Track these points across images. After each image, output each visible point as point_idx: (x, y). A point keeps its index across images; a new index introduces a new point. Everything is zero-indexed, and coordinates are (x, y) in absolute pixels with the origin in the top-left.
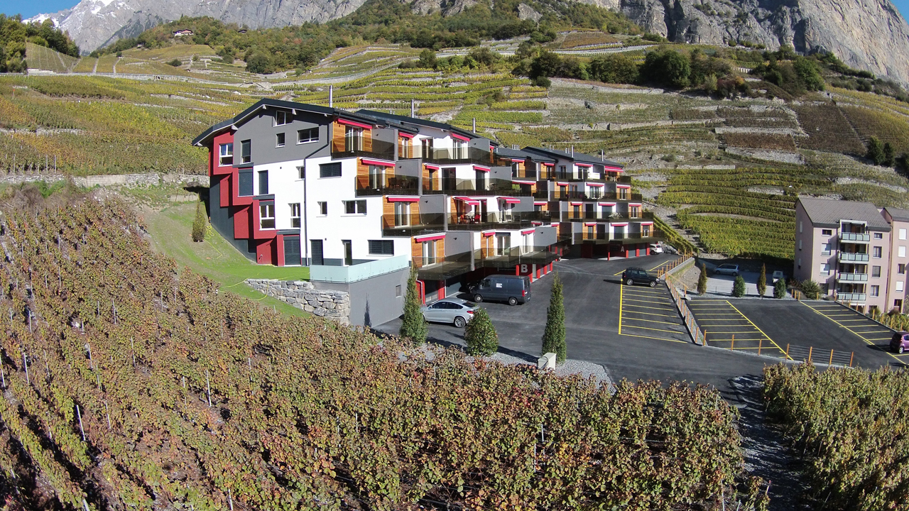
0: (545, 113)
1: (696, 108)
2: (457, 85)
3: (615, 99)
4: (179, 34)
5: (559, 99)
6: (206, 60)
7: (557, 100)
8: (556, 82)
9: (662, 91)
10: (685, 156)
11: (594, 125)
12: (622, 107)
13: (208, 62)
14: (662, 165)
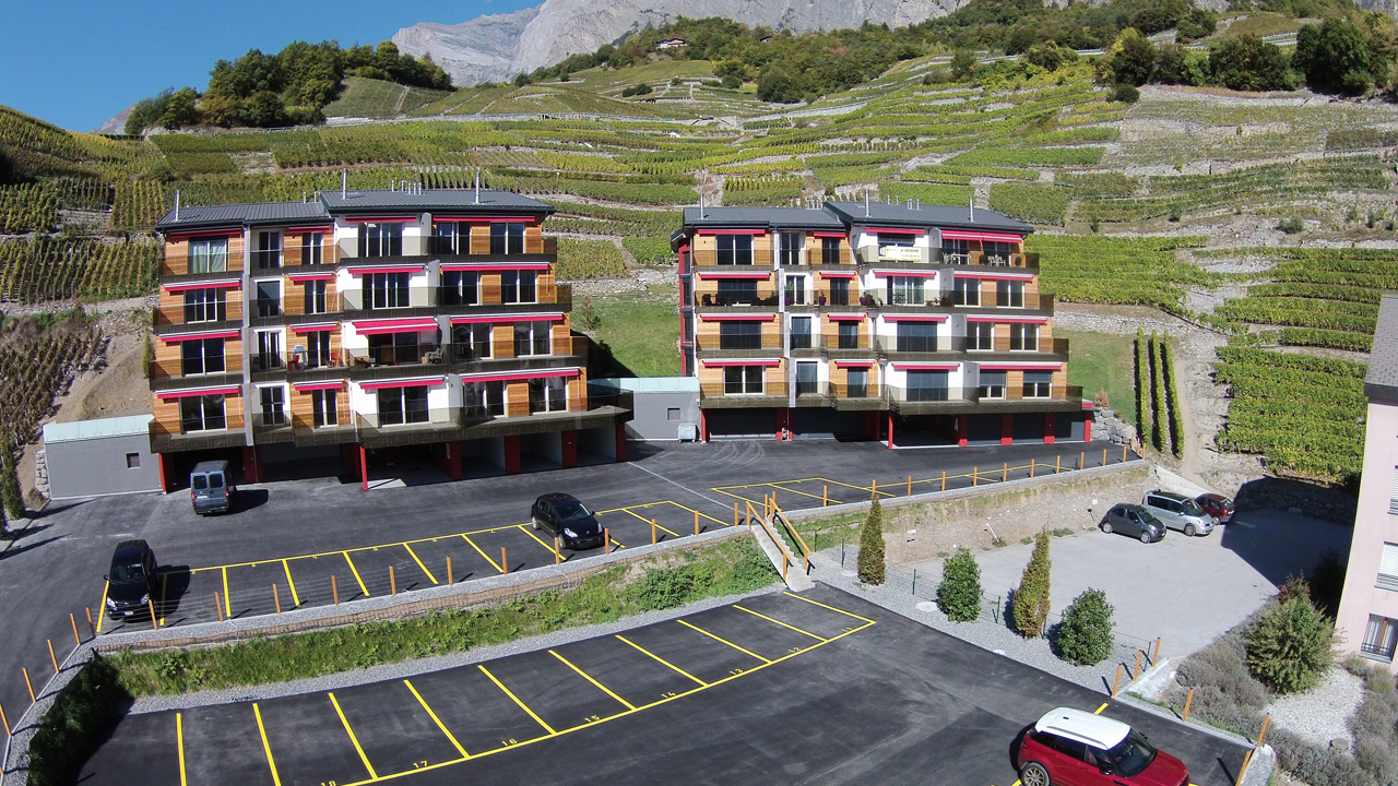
0: (1110, 147)
1: (1372, 127)
2: (997, 107)
3: (1237, 117)
4: (664, 46)
5: (1142, 121)
6: (692, 84)
7: (1138, 124)
8: (1149, 93)
9: (1327, 98)
10: (1323, 221)
11: (1184, 166)
12: (1247, 131)
13: (694, 87)
14: (1272, 241)
